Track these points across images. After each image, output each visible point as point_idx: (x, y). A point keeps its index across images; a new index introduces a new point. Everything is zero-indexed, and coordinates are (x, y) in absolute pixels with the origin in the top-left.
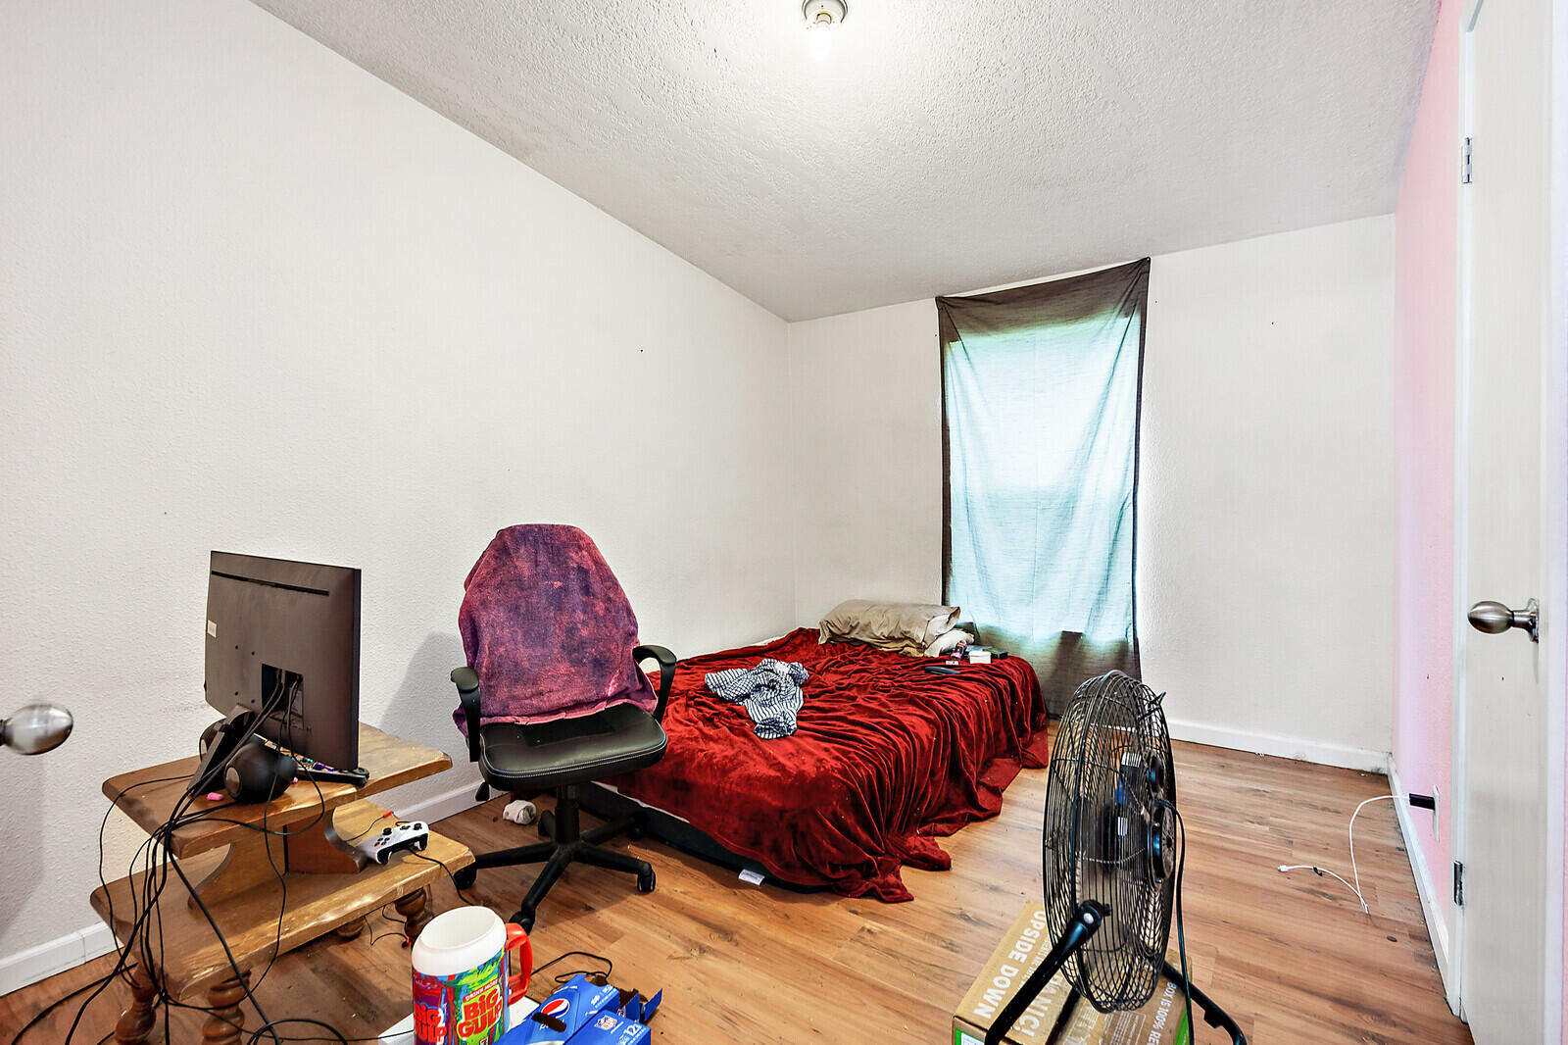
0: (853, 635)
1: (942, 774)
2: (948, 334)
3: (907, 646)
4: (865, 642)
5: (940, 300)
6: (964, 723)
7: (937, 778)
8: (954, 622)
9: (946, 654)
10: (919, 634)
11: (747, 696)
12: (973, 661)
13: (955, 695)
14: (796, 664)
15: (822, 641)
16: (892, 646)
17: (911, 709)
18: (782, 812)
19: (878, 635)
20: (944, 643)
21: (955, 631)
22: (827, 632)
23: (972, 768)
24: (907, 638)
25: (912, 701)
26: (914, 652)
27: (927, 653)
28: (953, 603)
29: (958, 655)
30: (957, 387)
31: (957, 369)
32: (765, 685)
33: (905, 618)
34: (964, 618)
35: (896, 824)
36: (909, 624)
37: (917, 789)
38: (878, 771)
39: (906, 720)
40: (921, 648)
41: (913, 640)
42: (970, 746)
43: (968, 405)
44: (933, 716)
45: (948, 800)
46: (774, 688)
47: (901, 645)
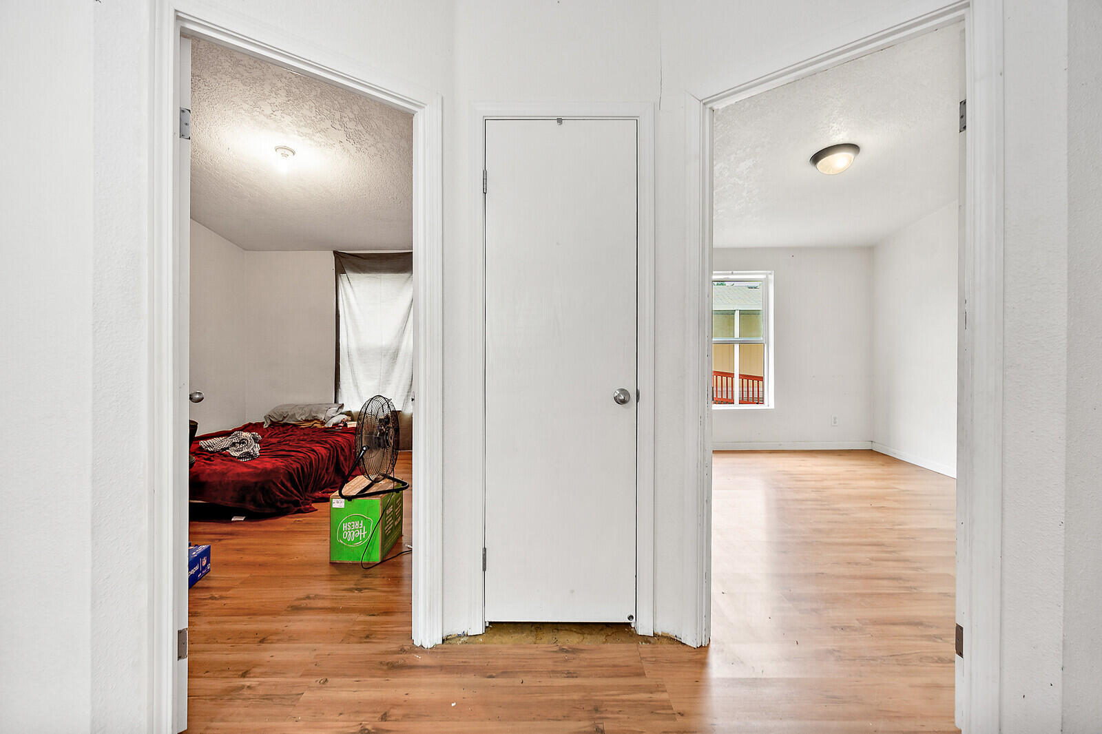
0: (285, 421)
1: (331, 470)
2: (340, 270)
3: (316, 423)
4: (291, 424)
5: (335, 253)
6: (343, 450)
7: (330, 471)
8: (340, 411)
9: (336, 425)
10: (322, 417)
11: (228, 448)
12: (349, 426)
13: (339, 439)
14: (254, 433)
15: (265, 426)
16: (308, 425)
17: (317, 445)
18: (256, 483)
19: (299, 419)
20: (335, 420)
21: (341, 415)
22: (269, 422)
23: (347, 469)
24: (315, 419)
25: (317, 442)
26: (319, 426)
27: (326, 426)
28: (340, 403)
29: (342, 425)
30: (344, 297)
31: (344, 287)
32: (237, 443)
33: (314, 410)
34: (345, 409)
35: (310, 489)
36: (316, 412)
37: (320, 475)
38: (301, 465)
39: (315, 448)
40: (323, 423)
41: (318, 420)
42: (345, 459)
43: (349, 306)
44: (328, 446)
45: (334, 481)
46: (243, 443)
47: (312, 423)
